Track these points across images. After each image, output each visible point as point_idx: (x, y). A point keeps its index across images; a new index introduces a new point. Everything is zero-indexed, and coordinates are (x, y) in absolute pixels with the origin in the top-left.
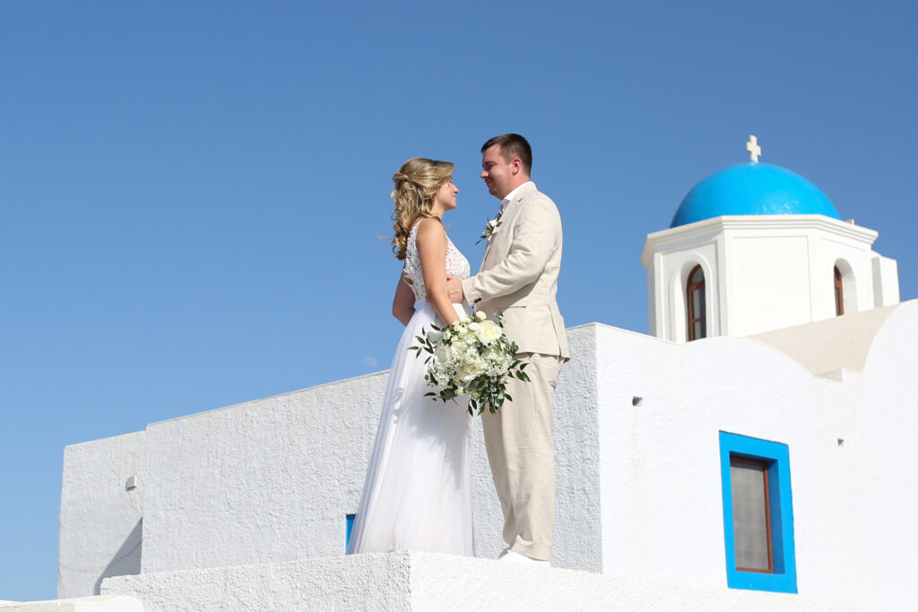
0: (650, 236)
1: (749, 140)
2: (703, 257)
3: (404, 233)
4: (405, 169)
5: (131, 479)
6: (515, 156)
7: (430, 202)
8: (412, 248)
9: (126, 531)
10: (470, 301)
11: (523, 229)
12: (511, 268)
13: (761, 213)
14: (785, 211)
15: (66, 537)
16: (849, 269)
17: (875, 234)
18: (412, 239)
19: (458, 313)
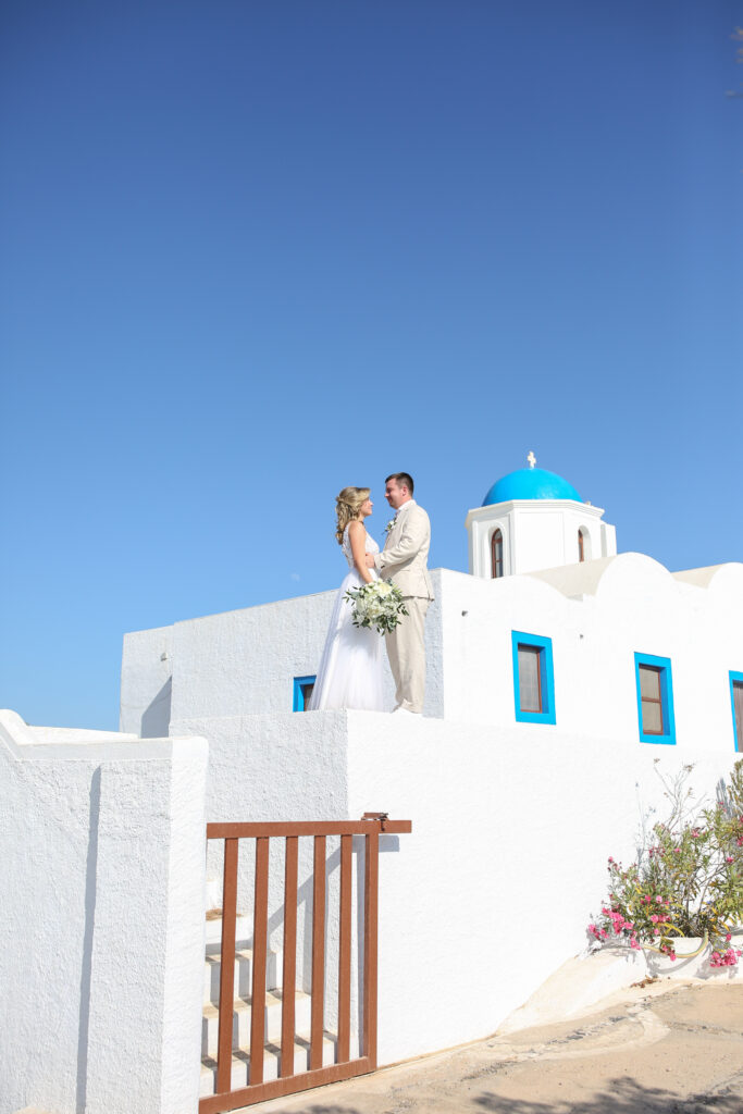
0: (470, 511)
1: (529, 454)
2: (501, 524)
3: (341, 532)
4: (343, 494)
5: (164, 654)
6: (404, 485)
7: (357, 515)
8: (346, 537)
9: (161, 685)
10: (378, 567)
11: (409, 527)
12: (401, 549)
13: (536, 498)
14: (550, 497)
15: (125, 687)
16: (587, 532)
17: (603, 511)
18: (346, 533)
19: (372, 575)
